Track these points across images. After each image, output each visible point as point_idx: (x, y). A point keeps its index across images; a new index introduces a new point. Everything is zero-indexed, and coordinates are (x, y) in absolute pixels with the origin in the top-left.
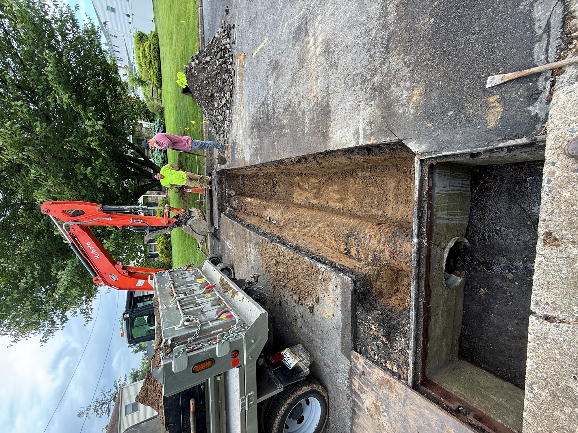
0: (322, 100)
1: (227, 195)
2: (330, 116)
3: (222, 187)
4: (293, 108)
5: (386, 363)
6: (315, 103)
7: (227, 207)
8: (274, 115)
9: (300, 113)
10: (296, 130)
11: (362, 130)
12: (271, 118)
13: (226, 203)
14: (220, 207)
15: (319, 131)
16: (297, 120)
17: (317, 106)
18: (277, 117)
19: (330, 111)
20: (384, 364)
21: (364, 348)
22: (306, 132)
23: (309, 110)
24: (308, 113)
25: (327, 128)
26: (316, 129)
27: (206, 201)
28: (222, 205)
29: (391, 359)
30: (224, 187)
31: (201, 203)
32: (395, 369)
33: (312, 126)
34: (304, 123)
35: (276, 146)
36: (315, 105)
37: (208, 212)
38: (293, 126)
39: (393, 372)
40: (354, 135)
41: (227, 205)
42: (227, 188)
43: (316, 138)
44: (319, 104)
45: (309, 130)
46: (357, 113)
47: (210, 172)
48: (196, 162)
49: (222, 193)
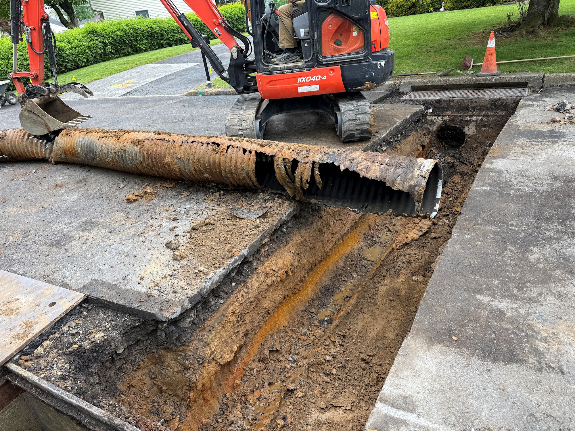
0: (536, 351)
1: (467, 118)
2: (484, 357)
3: (487, 109)
4: (558, 280)
5: (52, 339)
6: (538, 333)
7: (440, 118)
8: (566, 233)
9: (535, 292)
10: (496, 276)
11: (405, 418)
12: (565, 225)
13: (449, 116)
14: (444, 104)
15: (462, 326)
16: (521, 284)
17: (527, 335)
18: (559, 239)
19: (495, 360)
20: (51, 336)
21: (85, 313)
22: (479, 297)
23: (528, 314)
24: (522, 311)
25: (459, 344)
26: (470, 321)
27: (467, 77)
28: (447, 109)
29: (51, 348)
30: (485, 113)
31: (466, 67)
32: (39, 350)
33: (484, 313)
34: (503, 297)
35: (488, 228)
36: (534, 331)
37: (440, 81)
38: (511, 272)
39: (36, 347)
40: (404, 398)
41: (446, 118)
42: (481, 120)
43: (450, 316)
44: (527, 342)
45: (480, 305)
46: (452, 419)
47: (529, 85)
48: (564, 54)
49: (474, 108)
